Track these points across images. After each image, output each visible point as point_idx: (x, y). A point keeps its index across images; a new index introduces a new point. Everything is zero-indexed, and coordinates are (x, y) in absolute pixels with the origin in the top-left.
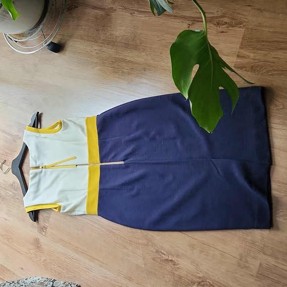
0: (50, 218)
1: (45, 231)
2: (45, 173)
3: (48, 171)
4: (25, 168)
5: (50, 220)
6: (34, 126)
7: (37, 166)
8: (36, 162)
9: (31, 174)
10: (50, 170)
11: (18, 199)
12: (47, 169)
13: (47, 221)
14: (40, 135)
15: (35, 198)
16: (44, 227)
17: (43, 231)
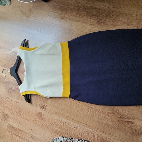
1: (45, 108)
5: (48, 101)
13: (46, 102)
16: (44, 106)
17: (44, 108)
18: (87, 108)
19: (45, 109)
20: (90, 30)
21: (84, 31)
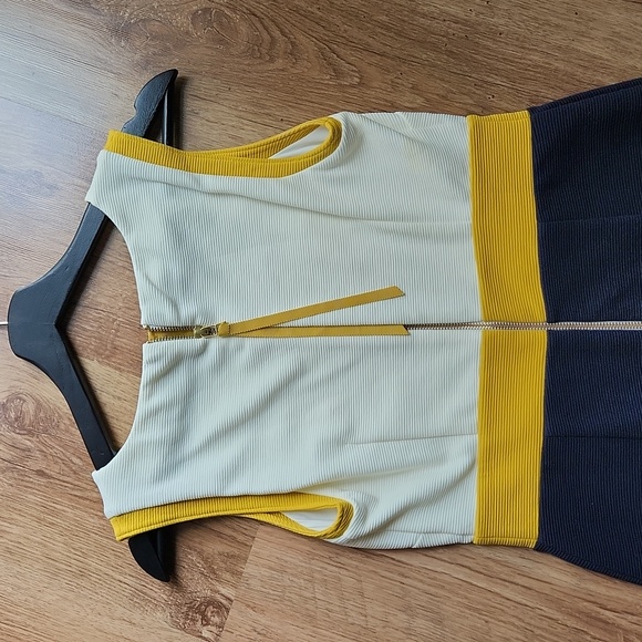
0: (245, 559)
1: (216, 619)
2: (223, 358)
3: (240, 348)
4: (84, 329)
5: (248, 569)
6: (151, 133)
7: (184, 320)
8: (175, 306)
9: (154, 360)
10: (250, 344)
11: (40, 473)
12: (233, 341)
13: (227, 576)
14: (198, 181)
15: (168, 469)
16: (210, 602)
17: (206, 621)
18: (571, 623)
19: (220, 626)
20: (623, 42)
21: (575, 45)
